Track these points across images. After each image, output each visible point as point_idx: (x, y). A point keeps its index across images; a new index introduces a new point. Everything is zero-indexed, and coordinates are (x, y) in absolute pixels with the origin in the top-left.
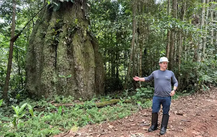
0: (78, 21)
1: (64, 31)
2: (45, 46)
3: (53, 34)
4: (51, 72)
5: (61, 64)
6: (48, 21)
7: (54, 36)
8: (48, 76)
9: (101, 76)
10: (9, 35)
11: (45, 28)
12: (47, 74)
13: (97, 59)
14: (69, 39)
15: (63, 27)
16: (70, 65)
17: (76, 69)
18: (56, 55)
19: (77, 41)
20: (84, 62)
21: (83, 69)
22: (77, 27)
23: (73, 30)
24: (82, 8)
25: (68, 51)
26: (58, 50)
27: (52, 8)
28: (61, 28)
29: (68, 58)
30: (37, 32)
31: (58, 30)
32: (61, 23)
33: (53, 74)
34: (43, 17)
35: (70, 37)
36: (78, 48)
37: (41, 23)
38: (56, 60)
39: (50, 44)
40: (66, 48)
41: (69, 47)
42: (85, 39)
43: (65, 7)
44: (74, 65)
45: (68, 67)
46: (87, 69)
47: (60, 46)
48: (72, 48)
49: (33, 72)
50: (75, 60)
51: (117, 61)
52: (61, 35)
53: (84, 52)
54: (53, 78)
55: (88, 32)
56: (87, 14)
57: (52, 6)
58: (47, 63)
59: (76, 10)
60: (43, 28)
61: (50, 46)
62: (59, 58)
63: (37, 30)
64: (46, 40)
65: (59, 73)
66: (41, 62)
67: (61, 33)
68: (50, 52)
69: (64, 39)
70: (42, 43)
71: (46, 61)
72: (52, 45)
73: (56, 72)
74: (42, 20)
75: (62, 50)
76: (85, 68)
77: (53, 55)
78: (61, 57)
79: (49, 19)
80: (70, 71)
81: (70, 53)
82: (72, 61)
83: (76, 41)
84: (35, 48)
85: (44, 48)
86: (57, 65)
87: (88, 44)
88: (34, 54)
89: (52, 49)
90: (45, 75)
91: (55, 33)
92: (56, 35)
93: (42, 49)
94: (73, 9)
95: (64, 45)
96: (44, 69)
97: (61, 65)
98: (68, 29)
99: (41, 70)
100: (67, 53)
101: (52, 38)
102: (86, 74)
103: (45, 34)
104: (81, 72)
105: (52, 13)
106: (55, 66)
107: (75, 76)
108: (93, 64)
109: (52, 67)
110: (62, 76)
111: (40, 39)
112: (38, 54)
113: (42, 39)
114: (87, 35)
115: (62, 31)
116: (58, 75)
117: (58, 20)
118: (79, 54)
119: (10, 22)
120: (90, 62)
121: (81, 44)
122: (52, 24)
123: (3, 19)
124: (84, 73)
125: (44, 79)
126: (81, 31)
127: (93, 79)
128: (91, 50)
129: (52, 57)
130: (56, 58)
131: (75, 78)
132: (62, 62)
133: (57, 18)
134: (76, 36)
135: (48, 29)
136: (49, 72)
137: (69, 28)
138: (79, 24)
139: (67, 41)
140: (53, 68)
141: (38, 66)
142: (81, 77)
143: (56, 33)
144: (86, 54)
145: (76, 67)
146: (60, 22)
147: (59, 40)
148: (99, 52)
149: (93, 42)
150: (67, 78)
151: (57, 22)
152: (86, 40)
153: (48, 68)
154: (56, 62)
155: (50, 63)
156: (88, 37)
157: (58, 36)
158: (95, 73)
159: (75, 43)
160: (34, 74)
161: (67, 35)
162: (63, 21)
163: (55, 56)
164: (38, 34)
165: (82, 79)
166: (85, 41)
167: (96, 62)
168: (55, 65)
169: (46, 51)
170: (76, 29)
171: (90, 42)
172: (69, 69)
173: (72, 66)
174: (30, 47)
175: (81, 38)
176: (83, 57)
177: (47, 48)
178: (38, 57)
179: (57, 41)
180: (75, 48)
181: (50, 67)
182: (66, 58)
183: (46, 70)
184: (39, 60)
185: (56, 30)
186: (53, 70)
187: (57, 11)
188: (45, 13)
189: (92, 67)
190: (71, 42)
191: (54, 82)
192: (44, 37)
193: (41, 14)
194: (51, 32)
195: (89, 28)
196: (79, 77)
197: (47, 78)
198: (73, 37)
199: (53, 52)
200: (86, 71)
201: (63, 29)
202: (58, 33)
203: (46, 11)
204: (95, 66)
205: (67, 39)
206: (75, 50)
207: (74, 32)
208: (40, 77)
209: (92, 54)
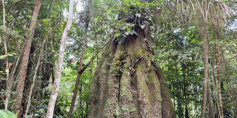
0: (142, 52)
1: (128, 62)
2: (110, 77)
3: (117, 65)
4: (115, 104)
5: (124, 95)
6: (113, 54)
7: (119, 67)
8: (111, 108)
9: (169, 112)
10: (76, 68)
11: (111, 60)
12: (110, 106)
13: (163, 91)
14: (133, 70)
15: (127, 58)
16: (133, 97)
17: (140, 101)
18: (120, 86)
19: (142, 71)
20: (149, 94)
21: (148, 102)
22: (141, 58)
23: (137, 60)
24: (146, 40)
25: (132, 82)
26: (122, 81)
27: (118, 42)
28: (125, 60)
29: (132, 89)
30: (103, 63)
31: (123, 61)
32: (125, 55)
33: (116, 106)
34: (109, 50)
35: (134, 67)
36: (142, 79)
37: (107, 55)
38: (119, 91)
39: (114, 75)
40: (129, 79)
41: (133, 78)
42: (149, 69)
43: (130, 40)
44: (138, 96)
45: (131, 99)
46: (152, 102)
47: (123, 77)
48: (135, 79)
49: (95, 104)
50: (139, 91)
51: (185, 97)
52: (125, 66)
53: (148, 83)
54: (116, 111)
55: (152, 62)
56: (150, 45)
57: (117, 40)
58: (111, 94)
59: (140, 42)
60: (108, 60)
61: (114, 76)
62: (123, 89)
63: (102, 62)
64: (111, 71)
65: (122, 105)
66: (105, 94)
67: (125, 64)
68: (114, 83)
69: (128, 70)
70: (107, 74)
71: (110, 91)
72: (116, 76)
73: (118, 104)
74: (108, 53)
75: (125, 80)
76: (150, 101)
77: (116, 86)
78: (125, 88)
79: (114, 52)
80: (133, 104)
81: (134, 84)
82: (136, 92)
83: (140, 72)
84: (100, 79)
85: (108, 79)
86: (120, 97)
87: (153, 74)
88: (98, 85)
89: (116, 80)
90: (109, 107)
91: (119, 64)
92: (120, 67)
93: (107, 80)
94: (137, 41)
95: (128, 76)
96: (107, 101)
97: (124, 97)
98: (131, 60)
99: (104, 102)
100: (130, 84)
101: (117, 69)
102: (151, 108)
103: (110, 66)
104: (145, 106)
105: (117, 46)
106: (119, 98)
107: (139, 110)
108: (159, 97)
109: (115, 98)
110: (125, 109)
111: (105, 70)
112: (102, 85)
113: (107, 70)
114: (151, 65)
115: (126, 62)
116: (121, 107)
117: (122, 52)
118: (144, 85)
119: (79, 57)
120: (155, 94)
121: (145, 74)
122: (117, 55)
123: (72, 55)
124: (149, 107)
125: (106, 112)
126: (145, 61)
127: (160, 115)
128: (156, 81)
129: (115, 88)
130: (119, 89)
131: (139, 113)
132: (125, 93)
133: (121, 50)
134: (140, 66)
135: (113, 61)
136: (112, 104)
137: (133, 59)
138: (144, 54)
139: (130, 72)
140: (116, 100)
141: (101, 97)
142: (146, 111)
143: (121, 64)
144: (151, 86)
145: (140, 99)
146: (124, 53)
147: (123, 71)
148: (165, 84)
149: (158, 72)
150: (130, 112)
151: (122, 53)
152: (151, 70)
153: (112, 100)
154: (119, 94)
155: (114, 94)
156: (153, 68)
157: (123, 67)
158: (162, 109)
159: (139, 73)
160: (97, 106)
161: (131, 65)
162: (127, 52)
163: (118, 87)
164: (103, 66)
165: (147, 114)
166: (149, 72)
167: (163, 95)
168: (118, 96)
169: (110, 82)
170: (140, 60)
171: (155, 72)
172: (132, 102)
173: (135, 98)
174: (95, 79)
175: (145, 68)
176: (147, 88)
177: (112, 78)
178: (102, 88)
179: (121, 72)
180: (139, 79)
181: (113, 99)
182: (129, 89)
183: (109, 102)
184: (103, 91)
185: (120, 61)
186: (116, 101)
187: (122, 44)
188: (111, 47)
189: (158, 101)
190: (135, 72)
191: (117, 115)
192: (109, 68)
193: (108, 48)
194: (116, 64)
195: (153, 58)
196: (144, 112)
197: (110, 110)
198: (137, 67)
199: (117, 83)
200: (151, 105)
201: (128, 60)
202: (123, 64)
203: (111, 45)
204: (161, 100)
205: (131, 69)
206: (139, 81)
207: (138, 63)
208: (103, 109)
209: (157, 85)
